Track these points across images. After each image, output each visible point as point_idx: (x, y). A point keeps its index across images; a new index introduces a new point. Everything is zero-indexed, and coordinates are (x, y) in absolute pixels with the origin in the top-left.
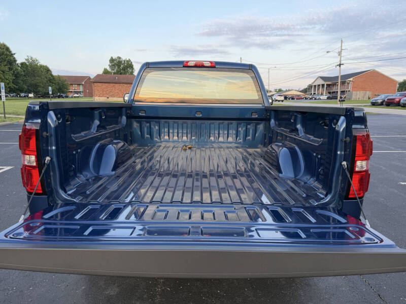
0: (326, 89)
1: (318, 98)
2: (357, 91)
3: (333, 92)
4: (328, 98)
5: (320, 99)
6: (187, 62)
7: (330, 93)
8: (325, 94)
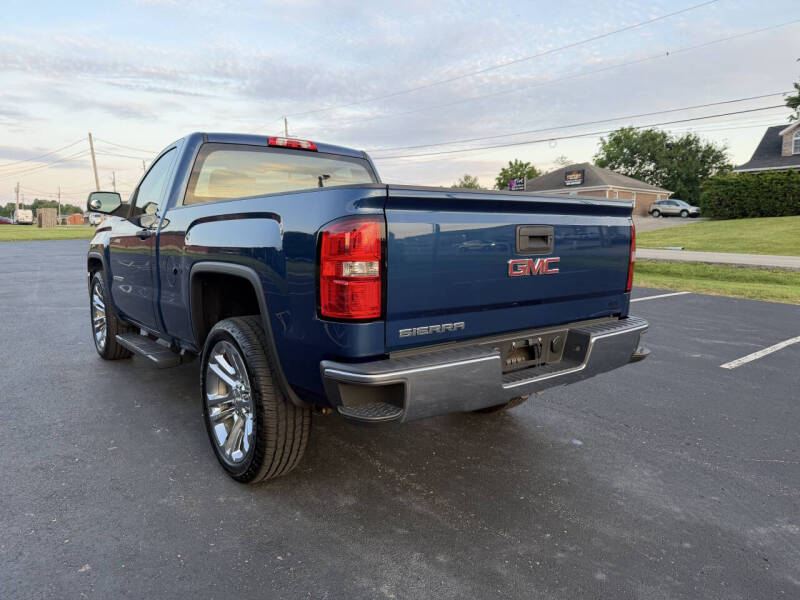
6: (275, 139)
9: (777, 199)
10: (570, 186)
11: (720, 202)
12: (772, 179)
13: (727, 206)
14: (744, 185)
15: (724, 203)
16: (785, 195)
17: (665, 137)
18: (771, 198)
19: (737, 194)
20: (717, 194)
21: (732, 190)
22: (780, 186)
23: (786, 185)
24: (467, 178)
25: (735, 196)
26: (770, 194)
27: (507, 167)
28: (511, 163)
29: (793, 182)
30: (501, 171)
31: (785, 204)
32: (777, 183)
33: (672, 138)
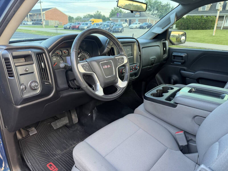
0: (30, 18)
1: (26, 23)
2: (51, 20)
3: (34, 20)
4: (33, 24)
5: (27, 24)
7: (32, 20)
8: (29, 21)
9: (198, 24)
10: (136, 17)
11: (182, 24)
12: (197, 18)
13: (183, 26)
14: (189, 20)
15: (182, 25)
16: (200, 23)
17: (161, 3)
18: (196, 24)
19: (187, 22)
20: (181, 22)
21: (185, 21)
22: (199, 21)
23: (201, 20)
24: (98, 12)
25: (186, 23)
26: (196, 23)
27: (113, 9)
28: (114, 8)
29: (202, 19)
30: (111, 10)
31: (200, 26)
32: (198, 19)
33: (163, 3)
